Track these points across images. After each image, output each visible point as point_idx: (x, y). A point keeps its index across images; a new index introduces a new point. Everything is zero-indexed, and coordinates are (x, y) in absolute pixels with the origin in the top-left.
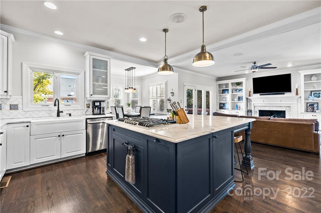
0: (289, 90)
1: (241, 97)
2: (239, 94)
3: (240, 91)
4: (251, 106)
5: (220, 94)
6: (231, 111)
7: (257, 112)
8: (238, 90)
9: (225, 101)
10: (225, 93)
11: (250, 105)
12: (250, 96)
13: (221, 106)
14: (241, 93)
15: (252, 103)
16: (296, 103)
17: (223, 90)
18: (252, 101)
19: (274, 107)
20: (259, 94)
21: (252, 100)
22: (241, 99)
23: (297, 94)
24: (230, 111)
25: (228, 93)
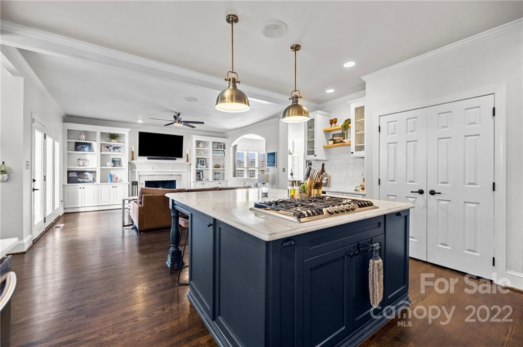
0: (180, 156)
1: (117, 160)
2: (114, 154)
3: (116, 150)
4: (135, 175)
5: (68, 150)
6: (100, 186)
7: (143, 184)
8: (111, 148)
9: (84, 167)
10: (84, 151)
11: (134, 173)
12: (133, 159)
13: (70, 176)
14: (118, 153)
15: (137, 170)
16: (186, 170)
17: (77, 144)
18: (137, 168)
19: (164, 176)
20: (146, 158)
21: (136, 166)
22: (117, 163)
23: (188, 161)
24: (98, 185)
25: (91, 149)
